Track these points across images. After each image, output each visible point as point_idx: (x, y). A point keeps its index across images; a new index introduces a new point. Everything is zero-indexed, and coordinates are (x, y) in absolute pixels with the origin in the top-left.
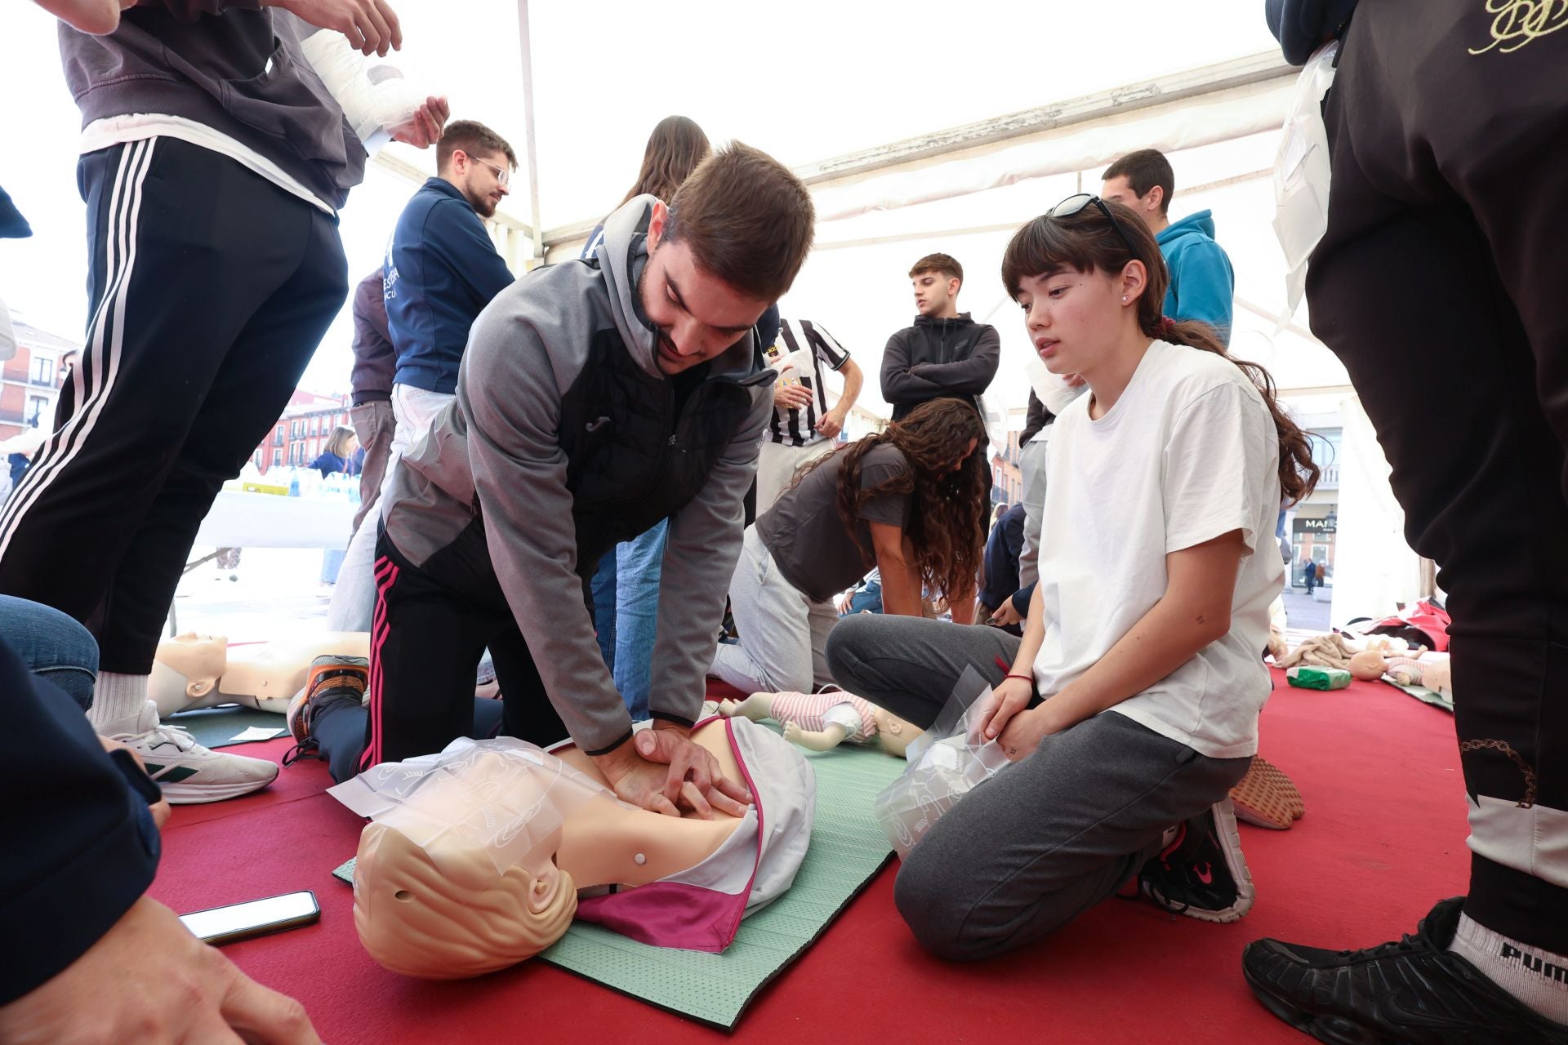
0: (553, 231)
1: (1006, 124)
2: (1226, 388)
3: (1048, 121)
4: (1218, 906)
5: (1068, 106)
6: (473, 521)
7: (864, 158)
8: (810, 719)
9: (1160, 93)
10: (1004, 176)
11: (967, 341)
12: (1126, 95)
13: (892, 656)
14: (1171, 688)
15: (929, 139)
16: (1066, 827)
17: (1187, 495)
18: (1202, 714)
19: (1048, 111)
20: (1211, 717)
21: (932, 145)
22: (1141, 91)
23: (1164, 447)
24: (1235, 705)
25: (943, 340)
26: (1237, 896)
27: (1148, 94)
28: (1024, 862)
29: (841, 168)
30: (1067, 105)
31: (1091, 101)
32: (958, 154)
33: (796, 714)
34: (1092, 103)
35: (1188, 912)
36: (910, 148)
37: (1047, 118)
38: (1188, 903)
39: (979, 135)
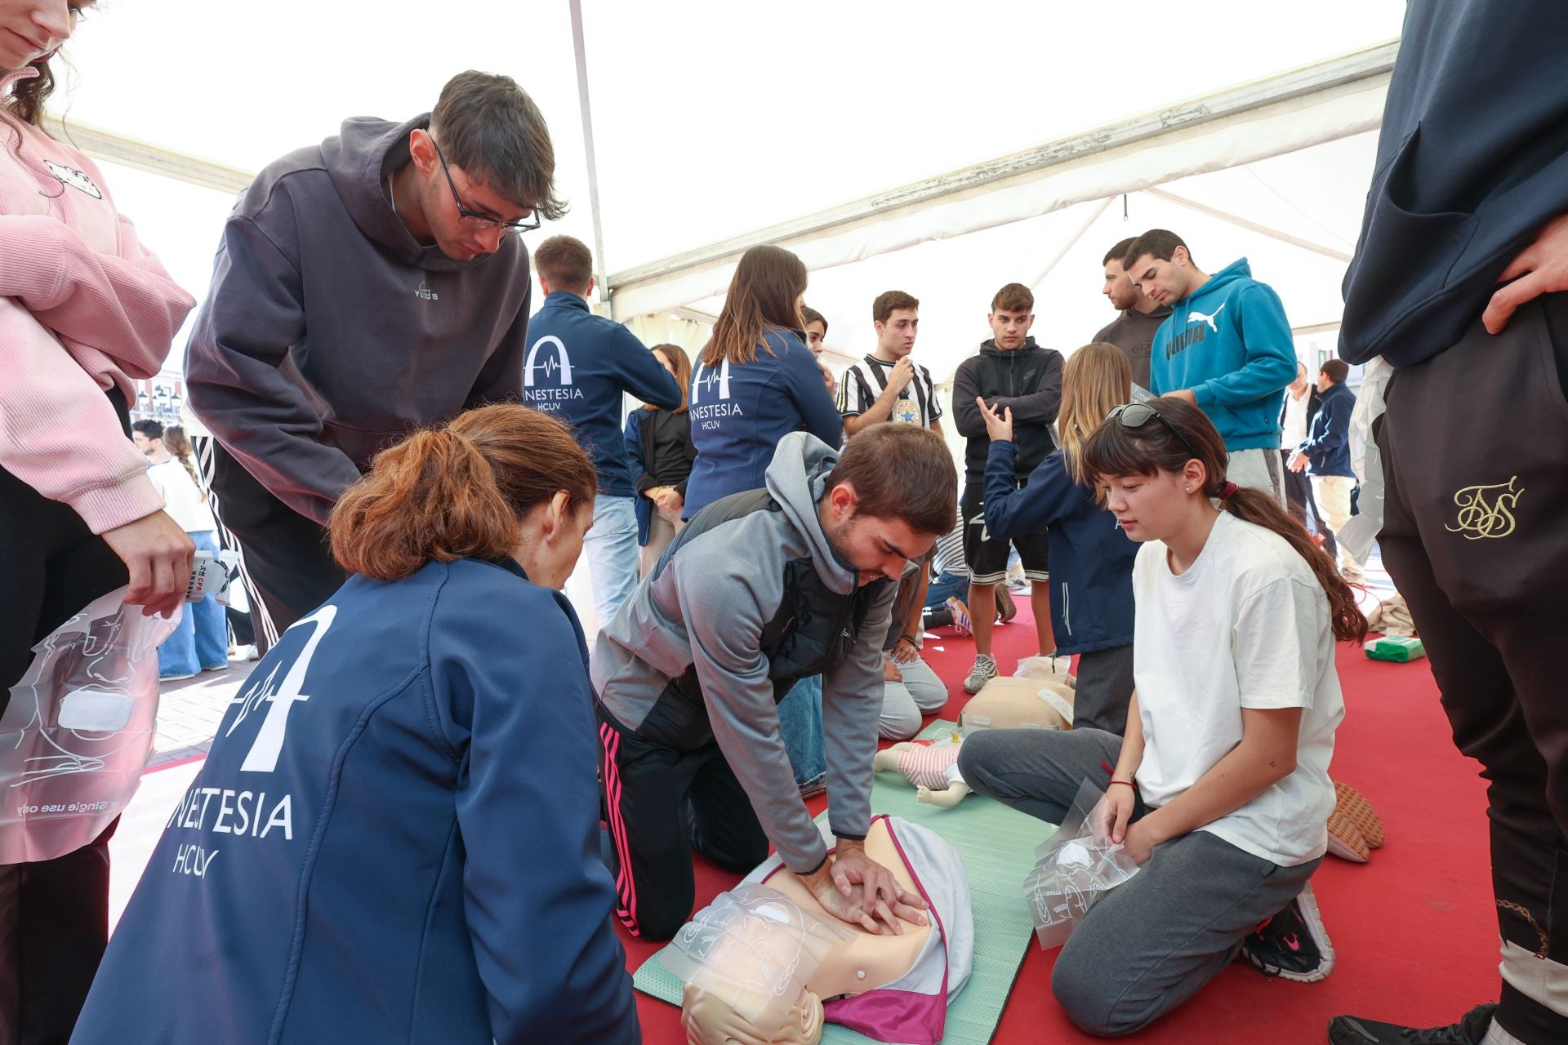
0: (616, 275)
1: (1055, 151)
2: (1281, 583)
3: (1097, 147)
4: (1304, 970)
5: (1117, 131)
6: (669, 685)
7: (915, 192)
8: (934, 776)
9: (1209, 113)
10: (1056, 202)
11: (1034, 370)
12: (1174, 117)
13: (1018, 771)
14: (1251, 812)
15: (978, 170)
16: (1181, 935)
17: (1255, 666)
18: (1279, 836)
19: (1096, 136)
20: (1287, 837)
21: (981, 176)
22: (1191, 112)
23: (1232, 625)
24: (1307, 826)
25: (1012, 372)
26: (1321, 960)
27: (1197, 114)
28: (1151, 965)
29: (892, 202)
30: (1115, 129)
31: (1139, 124)
32: (1008, 181)
33: (921, 770)
34: (1140, 127)
35: (1282, 974)
36: (960, 180)
37: (1095, 144)
38: (1281, 967)
39: (1028, 164)
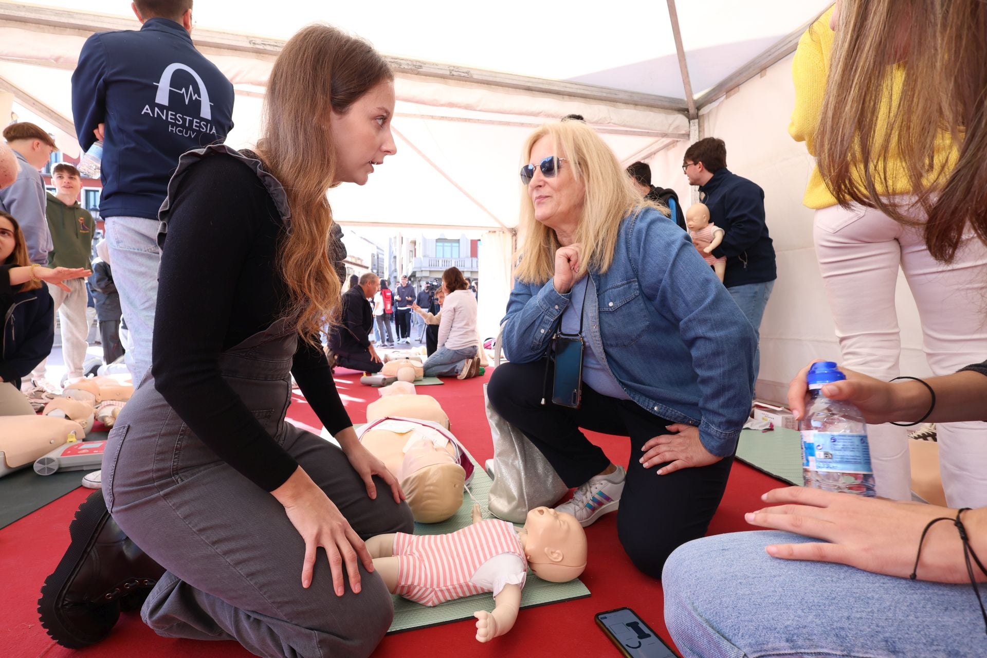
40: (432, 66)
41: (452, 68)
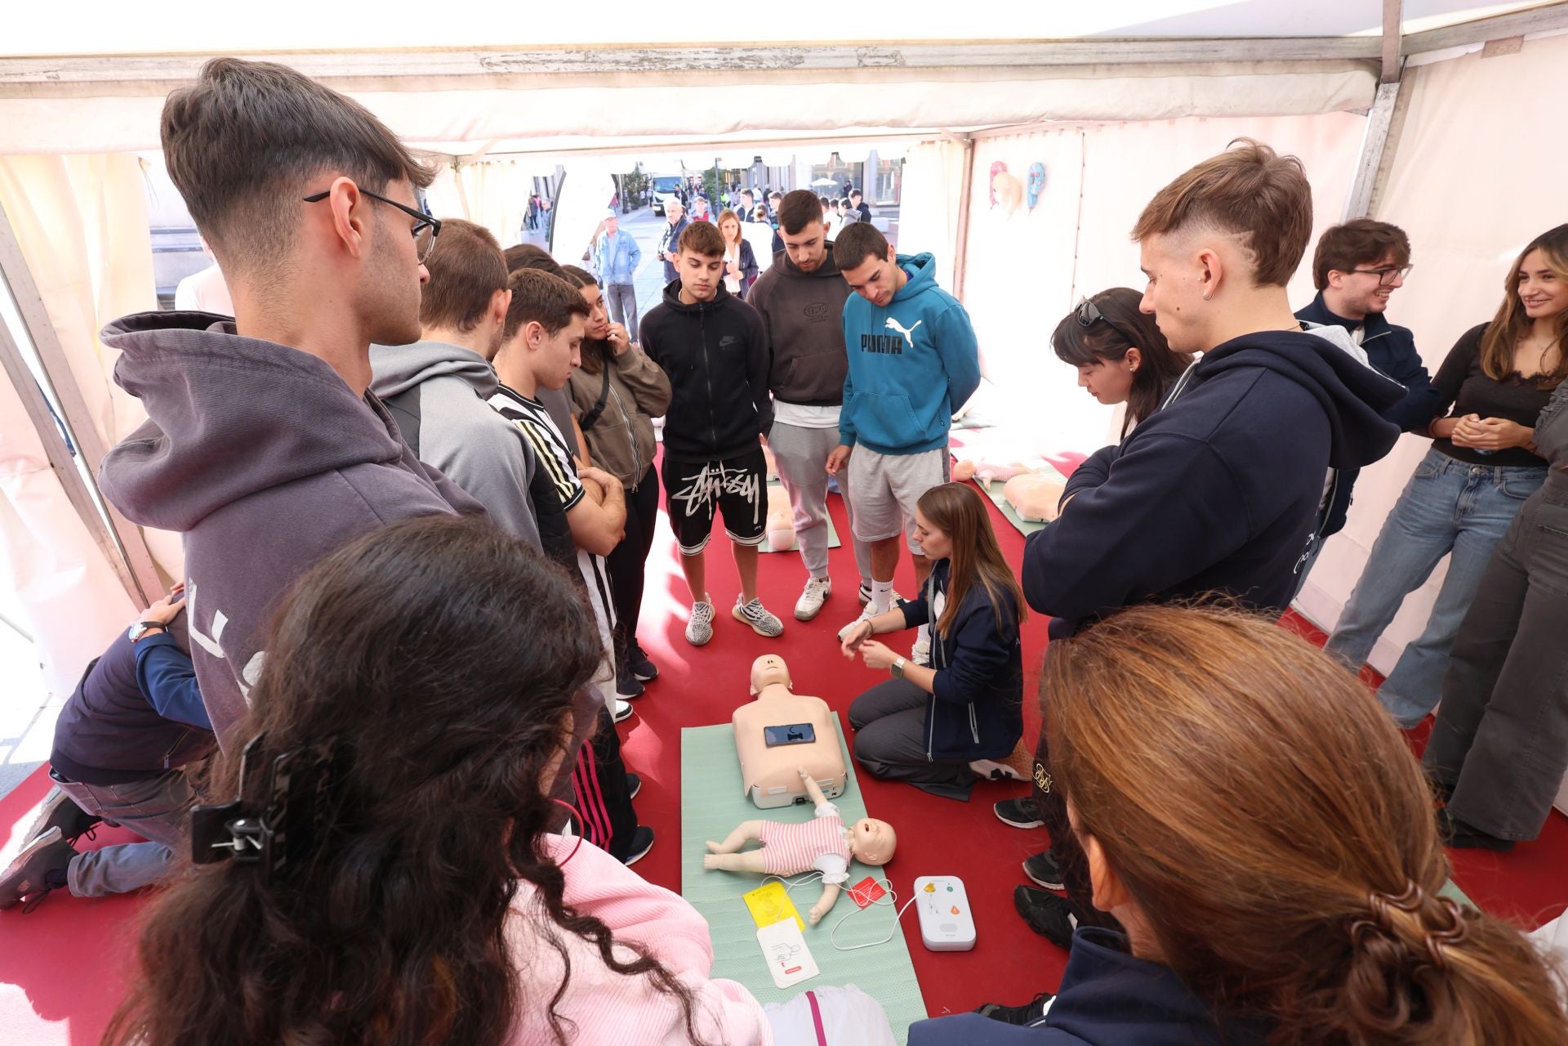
3: (788, 67)
5: (810, 53)
7: (550, 61)
9: (904, 63)
12: (871, 57)
19: (788, 54)
22: (886, 56)
27: (893, 61)
34: (836, 57)
37: (787, 63)
40: (823, 54)
41: (863, 51)
